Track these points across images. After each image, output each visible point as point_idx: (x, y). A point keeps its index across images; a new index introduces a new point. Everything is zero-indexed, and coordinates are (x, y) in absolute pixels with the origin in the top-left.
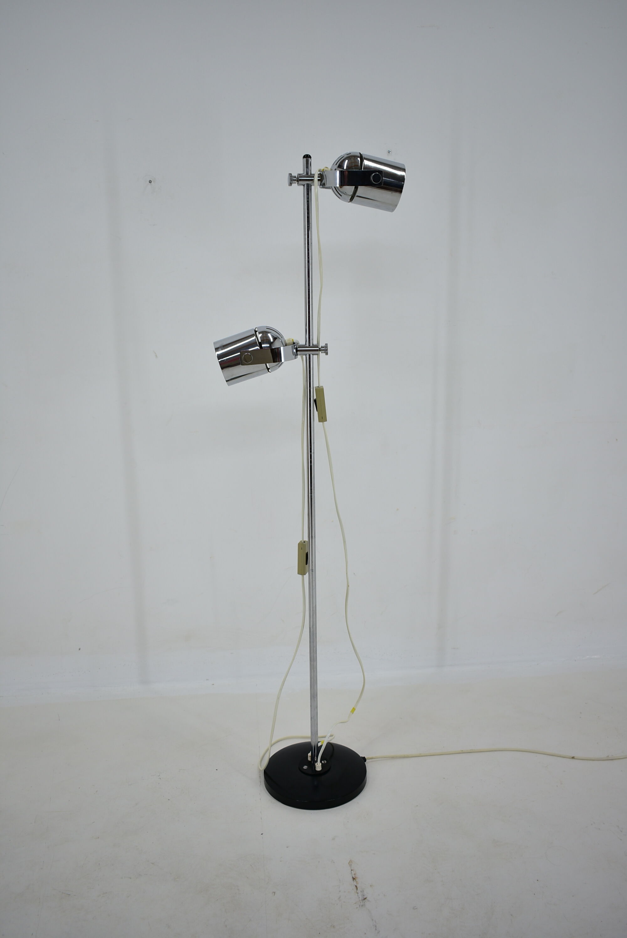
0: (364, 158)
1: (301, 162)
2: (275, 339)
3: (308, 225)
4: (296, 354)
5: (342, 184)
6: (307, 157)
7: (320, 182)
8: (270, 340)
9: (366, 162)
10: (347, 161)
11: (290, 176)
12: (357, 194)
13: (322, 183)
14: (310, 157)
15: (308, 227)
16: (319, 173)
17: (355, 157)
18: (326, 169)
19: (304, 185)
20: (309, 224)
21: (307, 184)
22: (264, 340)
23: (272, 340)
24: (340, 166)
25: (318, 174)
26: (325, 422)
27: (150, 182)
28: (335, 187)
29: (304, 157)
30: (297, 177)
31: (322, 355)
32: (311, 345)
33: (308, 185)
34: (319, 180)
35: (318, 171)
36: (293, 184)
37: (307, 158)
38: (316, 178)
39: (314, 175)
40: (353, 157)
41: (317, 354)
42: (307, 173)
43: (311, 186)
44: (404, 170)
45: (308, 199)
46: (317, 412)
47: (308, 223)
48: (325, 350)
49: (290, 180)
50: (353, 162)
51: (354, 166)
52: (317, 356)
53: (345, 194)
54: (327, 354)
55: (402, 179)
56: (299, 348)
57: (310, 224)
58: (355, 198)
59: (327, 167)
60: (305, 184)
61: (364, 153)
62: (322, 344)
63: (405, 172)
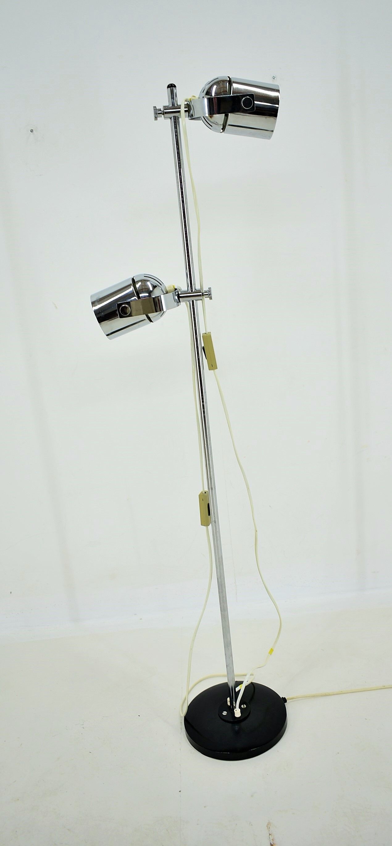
0: (233, 82)
1: (166, 92)
2: (154, 287)
3: (179, 162)
4: (178, 301)
5: (211, 113)
6: (171, 86)
7: (188, 113)
8: (149, 289)
9: (235, 86)
10: (215, 87)
11: (154, 109)
12: (229, 122)
13: (190, 115)
14: (175, 86)
15: (179, 164)
16: (186, 103)
17: (224, 81)
18: (193, 98)
19: (171, 118)
20: (180, 160)
21: (174, 117)
22: (143, 289)
23: (151, 289)
24: (208, 93)
25: (185, 105)
26: (215, 370)
27: (32, 131)
28: (204, 117)
29: (168, 87)
30: (162, 110)
31: (206, 300)
32: (193, 291)
33: (175, 117)
34: (186, 111)
35: (184, 101)
36: (158, 118)
37: (172, 88)
38: (183, 109)
39: (180, 105)
40: (222, 82)
41: (201, 300)
42: (173, 105)
43: (179, 118)
44: (278, 91)
45: (176, 133)
46: (206, 360)
47: (179, 160)
48: (209, 294)
49: (155, 114)
50: (222, 87)
51: (222, 92)
52: (201, 301)
53: (216, 124)
54: (211, 298)
55: (276, 101)
56: (181, 294)
57: (181, 161)
58: (227, 127)
59: (194, 96)
60: (172, 117)
61: (233, 76)
62: (205, 289)
63: (279, 93)
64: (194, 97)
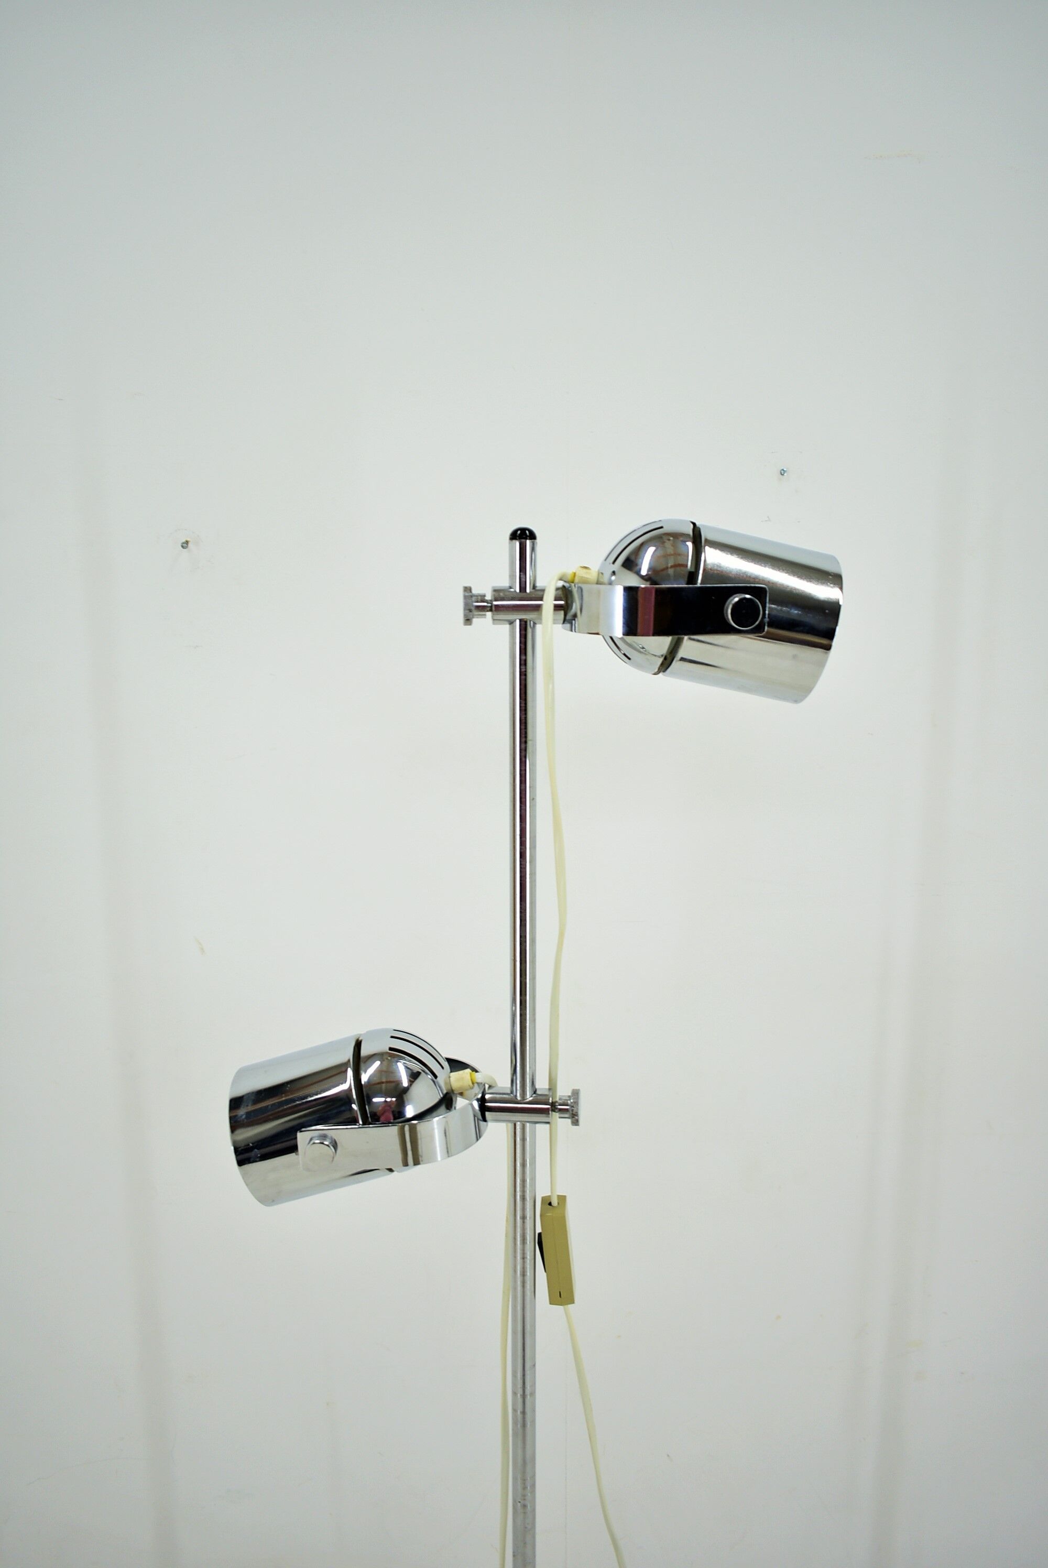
0: (706, 540)
1: (507, 550)
2: (414, 1076)
3: (523, 746)
4: (480, 1117)
5: (631, 628)
6: (523, 535)
7: (562, 612)
8: (399, 1083)
9: (713, 557)
10: (651, 550)
11: (465, 597)
12: (682, 653)
13: (568, 617)
14: (532, 536)
15: (524, 751)
16: (561, 584)
17: (677, 536)
18: (582, 573)
19: (511, 623)
20: (526, 742)
21: (521, 620)
22: (383, 1083)
23: (405, 1084)
24: (630, 564)
25: (557, 589)
26: (570, 1306)
28: (611, 638)
29: (514, 536)
30: (488, 597)
31: (562, 1123)
32: (528, 1096)
33: (523, 623)
34: (557, 608)
35: (556, 578)
36: (475, 620)
37: (523, 540)
38: (549, 602)
39: (543, 591)
40: (671, 538)
41: (548, 1123)
42: (523, 588)
43: (535, 624)
44: (836, 579)
45: (523, 667)
46: (545, 1274)
47: (523, 740)
48: (571, 1111)
49: (465, 609)
50: (670, 555)
51: (672, 567)
52: (548, 1126)
53: (640, 652)
54: (576, 1122)
55: (831, 611)
56: (491, 1101)
57: (529, 744)
58: (676, 664)
59: (586, 568)
60: (515, 620)
61: (709, 524)
62: (563, 1092)
63: (841, 588)
64: (585, 570)
